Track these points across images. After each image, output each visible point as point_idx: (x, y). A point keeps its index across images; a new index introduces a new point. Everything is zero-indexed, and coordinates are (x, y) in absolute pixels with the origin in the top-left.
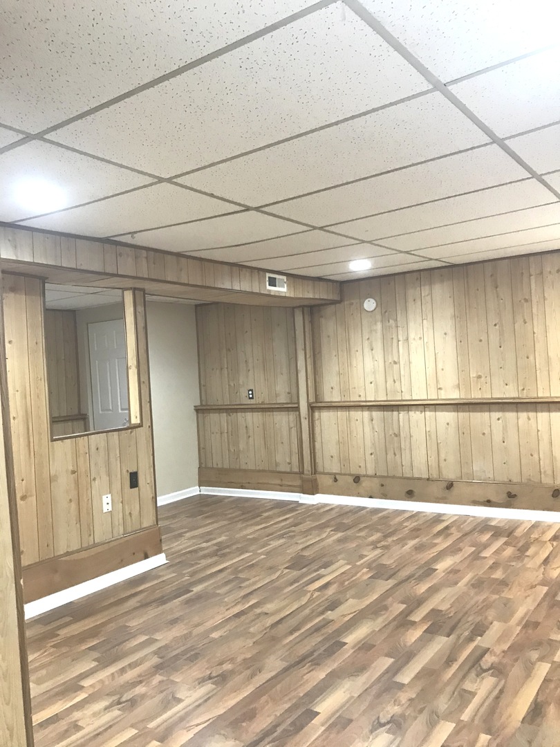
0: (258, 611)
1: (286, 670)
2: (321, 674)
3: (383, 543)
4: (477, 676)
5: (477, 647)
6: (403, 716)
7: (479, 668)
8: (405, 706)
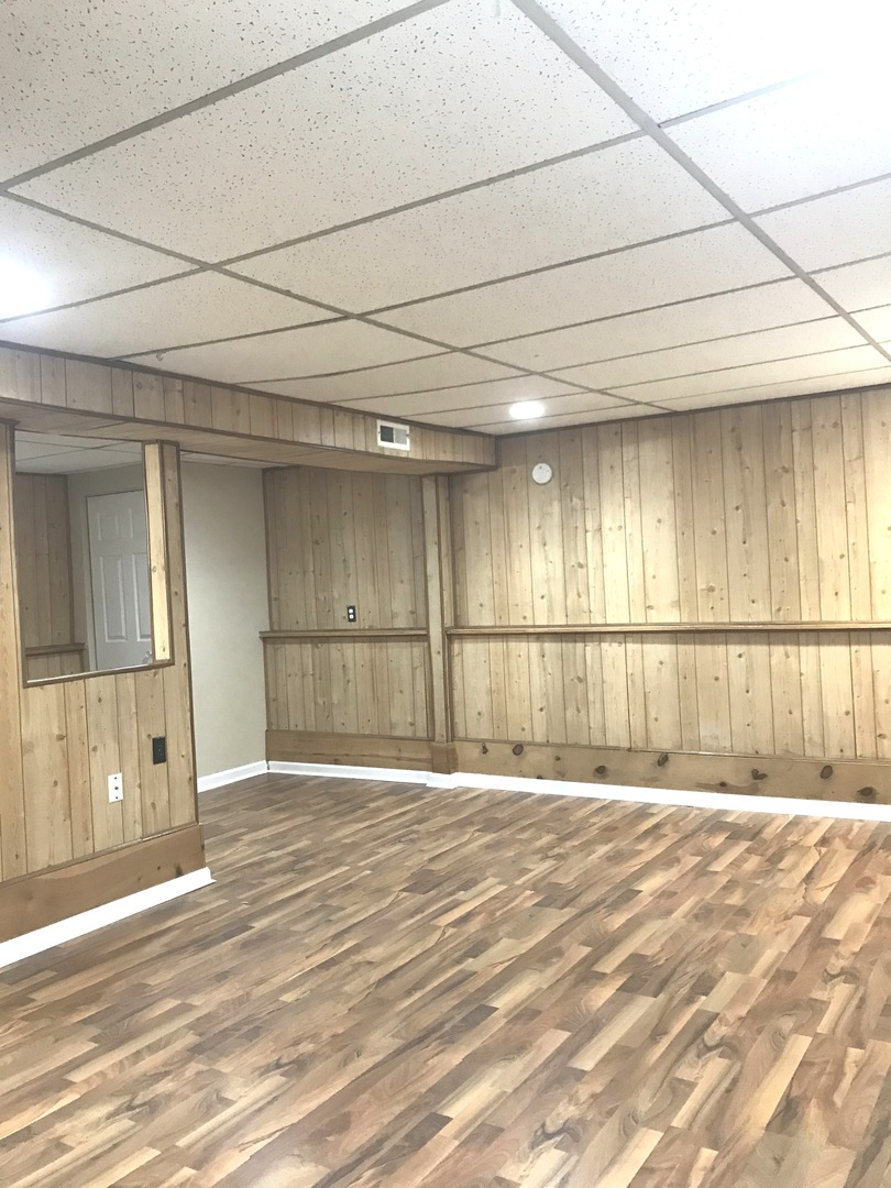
0: (359, 958)
1: (399, 1052)
2: (454, 1058)
3: (557, 851)
4: (699, 1057)
5: (699, 1013)
6: (581, 1121)
7: (701, 1046)
8: (585, 1106)
